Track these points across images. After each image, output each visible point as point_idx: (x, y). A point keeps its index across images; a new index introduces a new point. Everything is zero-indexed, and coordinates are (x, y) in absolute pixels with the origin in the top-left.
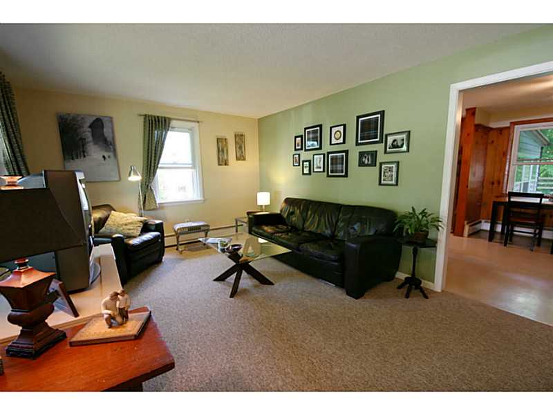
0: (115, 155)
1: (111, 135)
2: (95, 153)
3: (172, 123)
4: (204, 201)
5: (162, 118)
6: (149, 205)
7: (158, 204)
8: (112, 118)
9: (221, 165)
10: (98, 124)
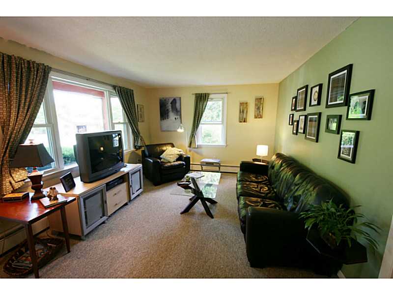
0: (181, 118)
1: (179, 107)
2: (172, 116)
3: (211, 96)
4: (226, 146)
5: (204, 94)
6: (193, 146)
7: (197, 145)
8: (180, 98)
9: (241, 122)
10: (174, 102)
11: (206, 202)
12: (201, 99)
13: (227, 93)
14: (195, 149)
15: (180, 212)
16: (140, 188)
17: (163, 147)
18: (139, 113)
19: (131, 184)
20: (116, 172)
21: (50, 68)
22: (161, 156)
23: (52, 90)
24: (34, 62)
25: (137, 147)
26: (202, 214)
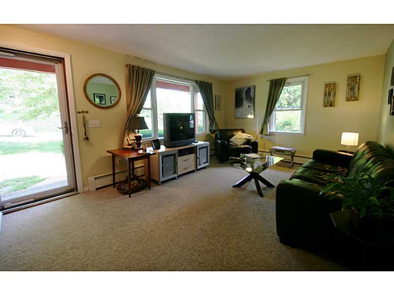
2: (246, 104)
3: (288, 81)
4: (305, 134)
5: (279, 79)
6: (264, 133)
7: (270, 133)
8: (255, 86)
9: (325, 106)
10: (249, 90)
11: (259, 181)
12: (277, 85)
13: (308, 75)
14: (267, 137)
15: (232, 185)
16: (207, 162)
17: (234, 132)
18: (217, 103)
19: (198, 156)
20: (188, 144)
21: (155, 72)
22: (231, 140)
23: (155, 88)
24: (145, 69)
25: (212, 131)
26: (253, 192)
